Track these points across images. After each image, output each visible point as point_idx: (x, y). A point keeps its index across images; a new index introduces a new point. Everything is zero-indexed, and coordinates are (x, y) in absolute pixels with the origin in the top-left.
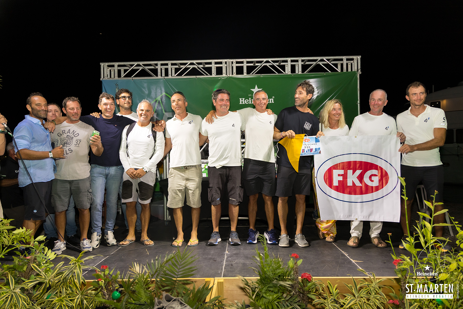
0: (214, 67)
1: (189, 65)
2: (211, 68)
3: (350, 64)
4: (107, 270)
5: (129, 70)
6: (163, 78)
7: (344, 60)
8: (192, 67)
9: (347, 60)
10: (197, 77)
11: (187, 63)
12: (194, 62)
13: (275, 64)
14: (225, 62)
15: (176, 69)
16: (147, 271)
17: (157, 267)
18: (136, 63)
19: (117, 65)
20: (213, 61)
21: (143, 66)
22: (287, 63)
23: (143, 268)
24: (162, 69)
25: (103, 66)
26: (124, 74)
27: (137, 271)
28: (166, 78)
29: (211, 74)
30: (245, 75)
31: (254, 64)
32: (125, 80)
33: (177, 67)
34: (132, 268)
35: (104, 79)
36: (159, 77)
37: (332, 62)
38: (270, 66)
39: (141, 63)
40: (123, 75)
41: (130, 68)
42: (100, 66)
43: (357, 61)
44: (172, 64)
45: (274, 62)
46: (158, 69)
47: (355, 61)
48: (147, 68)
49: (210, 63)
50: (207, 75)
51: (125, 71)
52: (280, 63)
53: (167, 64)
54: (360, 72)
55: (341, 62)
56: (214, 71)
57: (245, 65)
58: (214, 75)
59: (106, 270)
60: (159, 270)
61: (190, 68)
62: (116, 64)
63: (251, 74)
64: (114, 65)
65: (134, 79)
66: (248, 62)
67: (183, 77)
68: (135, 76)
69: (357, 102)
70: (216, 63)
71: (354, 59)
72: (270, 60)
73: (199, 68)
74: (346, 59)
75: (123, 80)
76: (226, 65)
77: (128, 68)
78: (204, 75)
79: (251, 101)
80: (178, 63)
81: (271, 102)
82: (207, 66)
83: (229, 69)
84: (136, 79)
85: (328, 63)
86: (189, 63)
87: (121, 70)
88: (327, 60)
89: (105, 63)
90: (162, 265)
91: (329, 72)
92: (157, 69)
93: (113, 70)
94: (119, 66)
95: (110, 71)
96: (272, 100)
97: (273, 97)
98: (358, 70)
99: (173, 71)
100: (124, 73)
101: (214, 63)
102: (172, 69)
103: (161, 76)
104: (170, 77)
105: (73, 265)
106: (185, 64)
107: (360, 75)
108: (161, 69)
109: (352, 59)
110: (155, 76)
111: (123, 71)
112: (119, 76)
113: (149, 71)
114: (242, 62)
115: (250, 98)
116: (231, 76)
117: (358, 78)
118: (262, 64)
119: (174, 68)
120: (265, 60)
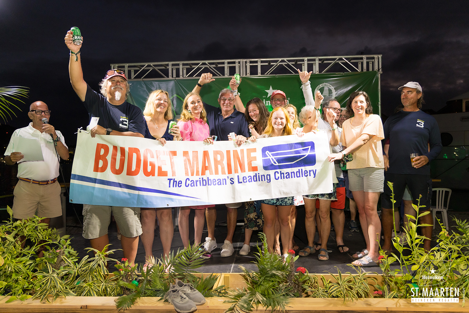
0: (226, 66)
1: (202, 65)
2: (224, 67)
3: (371, 62)
6: (175, 79)
7: (364, 59)
8: (204, 67)
9: (367, 58)
11: (199, 64)
12: (207, 62)
13: (290, 63)
14: (238, 62)
18: (147, 64)
19: (127, 66)
20: (226, 61)
22: (303, 63)
28: (177, 78)
29: (224, 75)
30: (259, 75)
31: (269, 64)
32: (135, 81)
33: (189, 67)
36: (170, 78)
37: (351, 62)
38: (285, 65)
39: (152, 64)
40: (133, 76)
41: (141, 69)
42: (111, 66)
43: (378, 60)
45: (289, 61)
47: (376, 60)
48: (157, 68)
49: (223, 63)
50: (220, 75)
51: (136, 72)
52: (296, 63)
53: (178, 65)
54: (381, 72)
55: (362, 61)
56: (227, 71)
57: (259, 65)
58: (227, 76)
61: (202, 68)
62: (127, 65)
63: (266, 74)
65: (145, 81)
66: (262, 62)
67: (194, 78)
68: (145, 78)
69: (378, 103)
70: (229, 63)
71: (375, 58)
72: (285, 59)
73: (210, 68)
74: (366, 58)
75: (133, 81)
76: (239, 65)
77: (139, 69)
78: (217, 76)
79: (266, 102)
80: (190, 63)
82: (219, 66)
83: (243, 69)
84: (147, 81)
85: (347, 62)
86: (201, 63)
87: (132, 71)
88: (345, 58)
89: (115, 64)
91: (349, 72)
92: (168, 69)
94: (129, 67)
96: (287, 102)
97: (289, 98)
98: (379, 70)
101: (227, 63)
103: (172, 77)
104: (181, 77)
106: (197, 64)
107: (381, 75)
108: (172, 69)
109: (373, 58)
110: (165, 77)
112: (130, 77)
113: (160, 72)
114: (256, 62)
115: (264, 100)
116: (244, 76)
117: (379, 77)
118: (278, 64)
119: (186, 68)
120: (280, 60)
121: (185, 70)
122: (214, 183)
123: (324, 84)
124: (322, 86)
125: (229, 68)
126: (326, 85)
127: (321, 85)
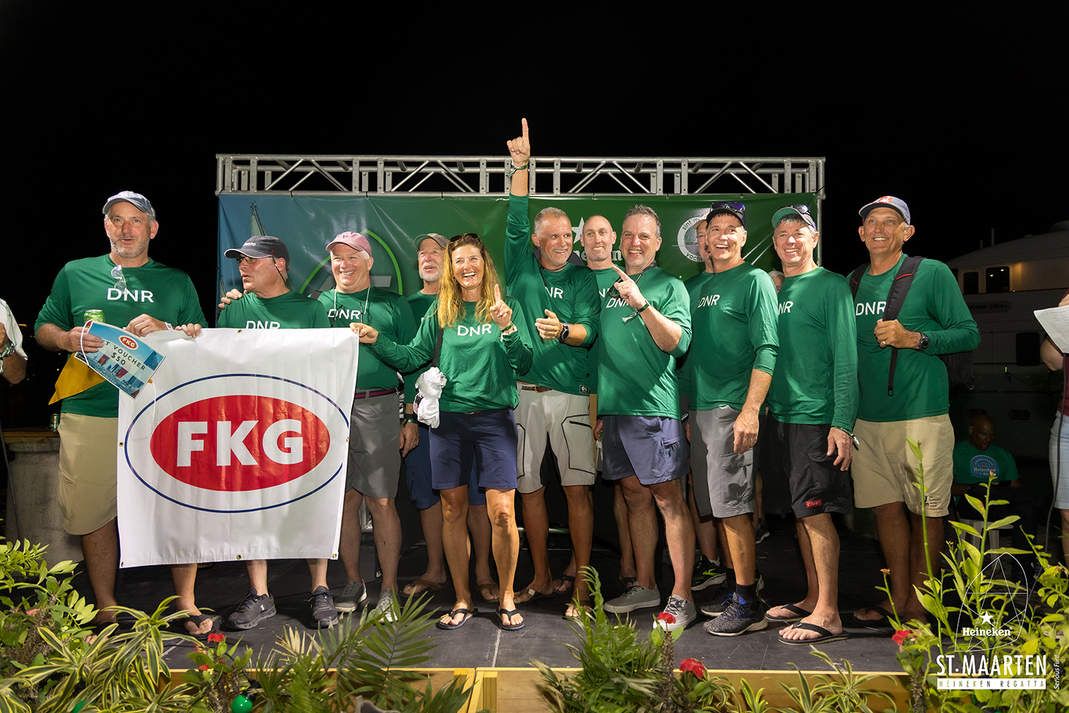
0: (484, 172)
1: (428, 165)
2: (478, 175)
3: (801, 175)
4: (222, 645)
5: (283, 172)
6: (365, 194)
7: (786, 166)
8: (432, 171)
9: (794, 166)
10: (445, 195)
11: (422, 163)
12: (439, 159)
15: (395, 174)
16: (319, 649)
17: (341, 639)
18: (301, 159)
19: (256, 162)
20: (483, 159)
21: (317, 165)
22: (655, 170)
23: (308, 641)
24: (363, 173)
25: (224, 162)
26: (272, 182)
27: (294, 648)
28: (370, 194)
30: (556, 195)
31: (579, 170)
32: (273, 196)
33: (398, 170)
34: (283, 641)
35: (224, 193)
36: (356, 192)
37: (758, 171)
39: (313, 159)
40: (269, 184)
41: (287, 170)
42: (216, 161)
43: (817, 169)
44: (387, 164)
46: (353, 172)
47: (813, 170)
48: (326, 169)
49: (477, 164)
51: (275, 175)
52: (638, 170)
53: (374, 164)
54: (822, 194)
55: (781, 171)
56: (484, 182)
58: (484, 192)
59: (220, 644)
60: (346, 647)
61: (427, 174)
62: (254, 158)
63: (571, 191)
64: (249, 161)
65: (296, 196)
66: (564, 165)
67: (411, 193)
68: (297, 189)
70: (489, 164)
71: (810, 166)
73: (448, 174)
74: (790, 164)
75: (269, 195)
77: (281, 169)
78: (460, 191)
80: (401, 161)
82: (467, 170)
84: (300, 196)
85: (748, 171)
86: (427, 162)
87: (266, 172)
88: (746, 164)
89: (227, 156)
90: (355, 634)
91: (751, 192)
92: (351, 173)
93: (247, 172)
94: (260, 163)
95: (240, 173)
98: (818, 191)
99: (389, 179)
100: (273, 180)
101: (485, 164)
102: (387, 173)
103: (360, 189)
104: (380, 192)
105: (141, 632)
106: (418, 164)
107: (823, 202)
108: (361, 174)
110: (345, 189)
111: (270, 175)
112: (261, 186)
113: (332, 178)
114: (551, 165)
117: (818, 207)
118: (598, 171)
119: (391, 173)
120: (604, 162)
121: (391, 176)
125: (488, 177)
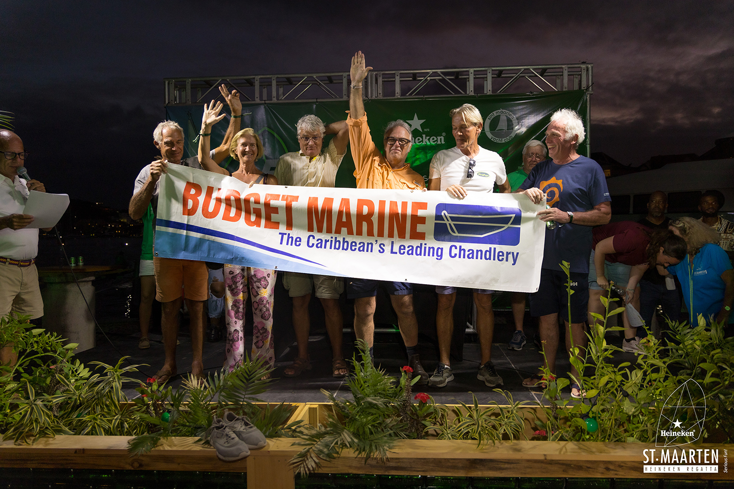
0: (346, 83)
2: (341, 85)
7: (564, 70)
9: (570, 69)
11: (302, 78)
13: (447, 78)
22: (468, 77)
26: (201, 96)
29: (341, 96)
31: (414, 79)
38: (439, 80)
43: (587, 72)
45: (445, 74)
47: (584, 73)
50: (335, 97)
52: (457, 77)
54: (590, 91)
57: (398, 80)
63: (408, 94)
66: (403, 75)
71: (582, 69)
72: (439, 71)
74: (567, 69)
81: (439, 142)
83: (372, 87)
85: (536, 75)
88: (534, 69)
96: (441, 139)
97: (444, 134)
98: (588, 88)
101: (346, 77)
107: (591, 95)
109: (579, 69)
114: (393, 76)
116: (374, 98)
117: (588, 100)
118: (427, 78)
120: (431, 72)
122: (353, 248)
123: (500, 111)
124: (497, 114)
126: (503, 112)
127: (494, 112)
